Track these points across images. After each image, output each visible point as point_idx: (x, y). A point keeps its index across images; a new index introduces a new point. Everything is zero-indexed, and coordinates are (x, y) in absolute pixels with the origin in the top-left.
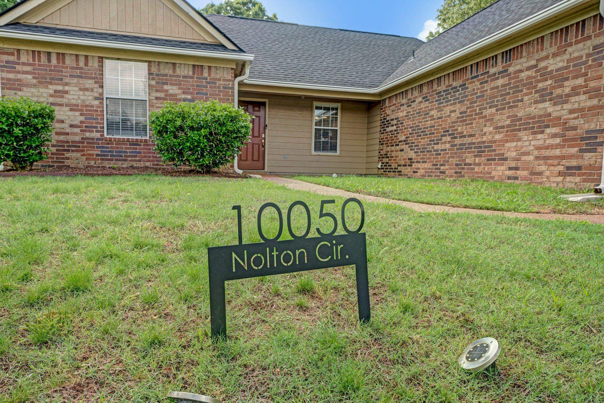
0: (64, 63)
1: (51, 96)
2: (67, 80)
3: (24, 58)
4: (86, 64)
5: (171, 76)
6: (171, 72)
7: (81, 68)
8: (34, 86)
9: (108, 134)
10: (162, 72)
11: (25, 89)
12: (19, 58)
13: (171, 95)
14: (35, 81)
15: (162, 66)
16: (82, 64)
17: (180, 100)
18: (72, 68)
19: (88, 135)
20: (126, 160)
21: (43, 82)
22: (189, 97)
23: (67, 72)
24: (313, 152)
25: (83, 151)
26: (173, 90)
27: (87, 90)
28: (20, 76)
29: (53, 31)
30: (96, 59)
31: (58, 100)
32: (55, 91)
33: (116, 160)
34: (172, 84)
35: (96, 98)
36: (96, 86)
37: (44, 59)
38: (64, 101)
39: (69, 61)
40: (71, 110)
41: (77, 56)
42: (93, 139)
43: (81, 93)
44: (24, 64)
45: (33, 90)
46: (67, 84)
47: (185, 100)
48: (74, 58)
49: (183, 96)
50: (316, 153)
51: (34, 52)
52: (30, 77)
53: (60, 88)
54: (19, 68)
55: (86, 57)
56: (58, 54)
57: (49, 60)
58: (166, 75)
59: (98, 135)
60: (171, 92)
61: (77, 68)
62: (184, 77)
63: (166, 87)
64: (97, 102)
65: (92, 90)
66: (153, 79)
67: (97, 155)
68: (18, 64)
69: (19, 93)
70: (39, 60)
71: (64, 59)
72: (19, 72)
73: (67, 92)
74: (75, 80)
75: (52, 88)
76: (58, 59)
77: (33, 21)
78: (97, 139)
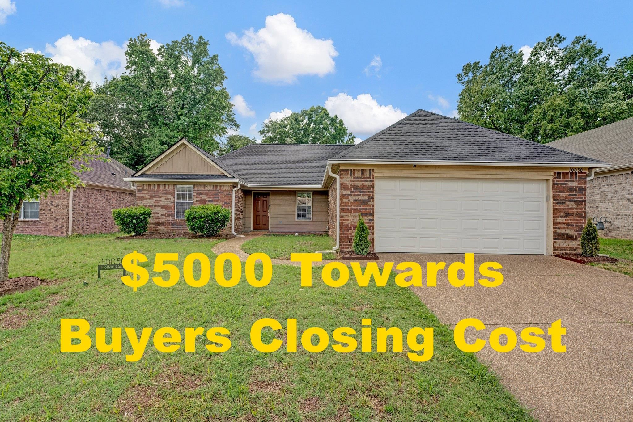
0: (160, 188)
1: (154, 203)
2: (160, 196)
3: (145, 188)
4: (168, 188)
5: (203, 191)
6: (203, 189)
7: (166, 190)
8: (148, 199)
9: (177, 217)
10: (199, 189)
11: (145, 200)
12: (143, 188)
13: (203, 199)
14: (148, 197)
15: (199, 187)
16: (167, 188)
17: (207, 201)
18: (163, 190)
19: (168, 218)
20: (183, 230)
21: (152, 197)
22: (211, 199)
23: (161, 192)
24: (296, 219)
25: (165, 226)
26: (204, 197)
27: (168, 199)
28: (143, 195)
29: (155, 176)
30: (172, 186)
31: (157, 204)
32: (156, 201)
33: (179, 229)
34: (203, 194)
35: (172, 203)
36: (172, 197)
37: (152, 187)
38: (159, 204)
39: (162, 188)
40: (162, 208)
41: (165, 185)
42: (169, 220)
43: (166, 201)
44: (145, 190)
45: (148, 201)
46: (160, 197)
47: (209, 201)
48: (164, 186)
49: (208, 199)
50: (299, 220)
51: (149, 185)
52: (147, 195)
53: (158, 199)
54: (143, 192)
55: (169, 185)
56: (158, 185)
57: (154, 188)
58: (201, 190)
59: (171, 219)
60: (203, 198)
61: (165, 190)
62: (209, 191)
63: (201, 196)
64: (172, 204)
65: (170, 199)
66: (195, 192)
67: (171, 227)
68: (143, 190)
69: (143, 202)
70: (151, 188)
71: (160, 187)
72: (143, 194)
73: (160, 201)
74: (164, 195)
75: (155, 199)
76: (158, 187)
77: (149, 172)
78: (172, 220)
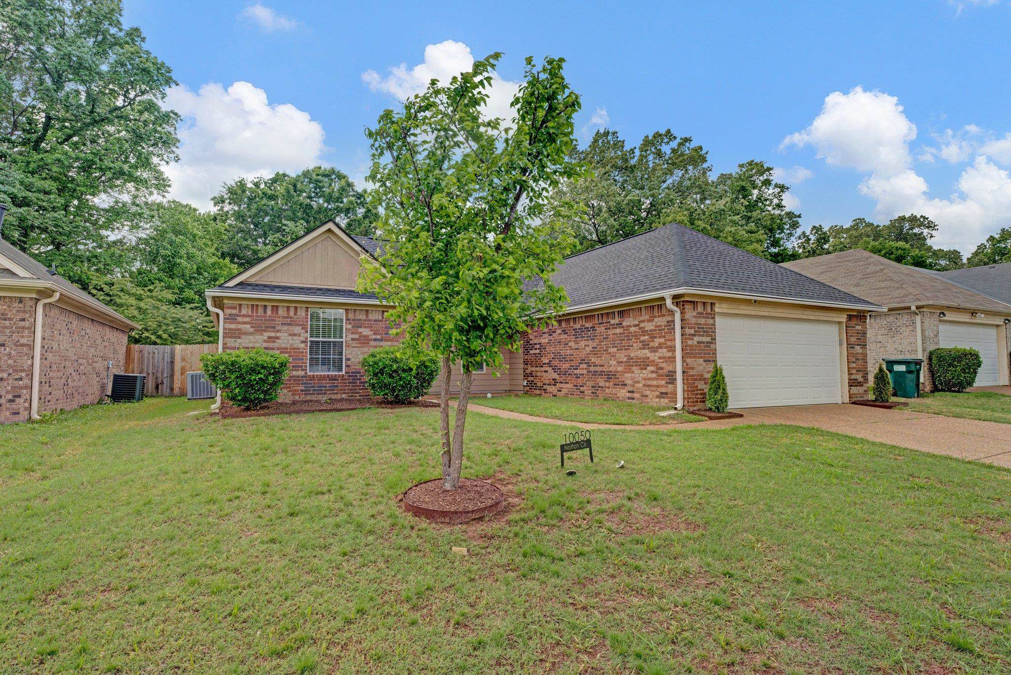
0: (277, 313)
1: (265, 341)
2: (278, 328)
3: (244, 311)
4: (295, 314)
5: (365, 320)
6: (364, 317)
7: (291, 317)
8: (252, 334)
9: (310, 371)
10: (358, 317)
11: (243, 337)
12: (240, 311)
13: (364, 336)
14: (252, 330)
15: (357, 313)
16: (292, 313)
17: (371, 340)
18: (284, 317)
19: (294, 373)
20: (326, 394)
21: (259, 330)
22: (379, 337)
23: (279, 321)
25: (290, 387)
26: (365, 332)
27: (295, 335)
28: (240, 326)
29: (273, 288)
30: (304, 309)
31: (271, 345)
32: (269, 337)
33: (318, 394)
34: (365, 327)
35: (303, 342)
36: (303, 331)
37: (261, 311)
38: (276, 345)
39: (282, 312)
41: (288, 307)
42: (298, 377)
43: (290, 338)
44: (244, 316)
45: (251, 337)
46: (278, 331)
47: (375, 340)
48: (285, 309)
49: (374, 337)
51: (253, 305)
52: (248, 326)
53: (273, 334)
54: (240, 319)
55: (296, 308)
56: (273, 306)
57: (265, 312)
58: (360, 320)
59: (301, 373)
60: (364, 333)
61: (288, 318)
62: (375, 321)
63: (360, 330)
64: (303, 345)
65: (299, 335)
66: (350, 323)
67: (302, 390)
68: (239, 316)
69: (239, 341)
70: (257, 312)
71: (277, 310)
72: (239, 323)
73: (278, 338)
74: (286, 328)
75: (266, 335)
76: (272, 310)
77: (253, 281)
78: (302, 377)
